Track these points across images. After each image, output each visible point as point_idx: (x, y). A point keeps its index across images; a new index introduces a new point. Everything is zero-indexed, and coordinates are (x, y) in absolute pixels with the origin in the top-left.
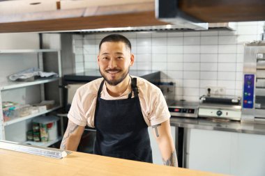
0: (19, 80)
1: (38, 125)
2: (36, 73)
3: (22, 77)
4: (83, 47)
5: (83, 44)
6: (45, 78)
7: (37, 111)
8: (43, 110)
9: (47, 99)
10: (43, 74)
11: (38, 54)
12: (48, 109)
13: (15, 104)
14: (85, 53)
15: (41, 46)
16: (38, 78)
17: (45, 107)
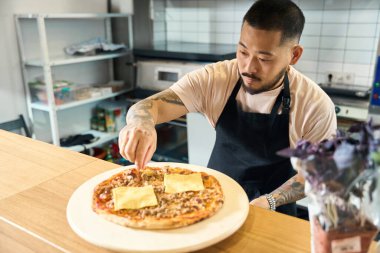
0: (78, 54)
1: (103, 111)
2: (97, 45)
3: (82, 50)
4: (165, 11)
5: (165, 6)
6: (109, 52)
7: (99, 94)
8: (107, 93)
9: (116, 78)
10: (106, 47)
11: (105, 20)
12: (114, 91)
13: (70, 84)
14: (168, 18)
15: (110, 9)
16: (99, 51)
17: (110, 90)
